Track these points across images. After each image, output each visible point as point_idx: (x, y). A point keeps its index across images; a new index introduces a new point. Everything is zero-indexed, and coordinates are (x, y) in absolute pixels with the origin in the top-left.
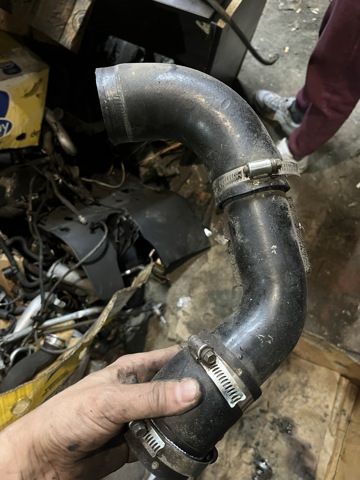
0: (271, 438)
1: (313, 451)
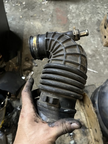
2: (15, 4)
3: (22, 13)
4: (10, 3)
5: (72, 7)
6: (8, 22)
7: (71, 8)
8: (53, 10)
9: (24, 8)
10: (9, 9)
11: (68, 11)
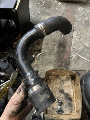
0: (60, 95)
1: (69, 94)
2: (37, 3)
3: (41, 10)
4: (34, 2)
5: (80, 9)
6: (30, 16)
7: (78, 10)
8: (65, 10)
9: (43, 6)
10: (32, 6)
11: (76, 12)
